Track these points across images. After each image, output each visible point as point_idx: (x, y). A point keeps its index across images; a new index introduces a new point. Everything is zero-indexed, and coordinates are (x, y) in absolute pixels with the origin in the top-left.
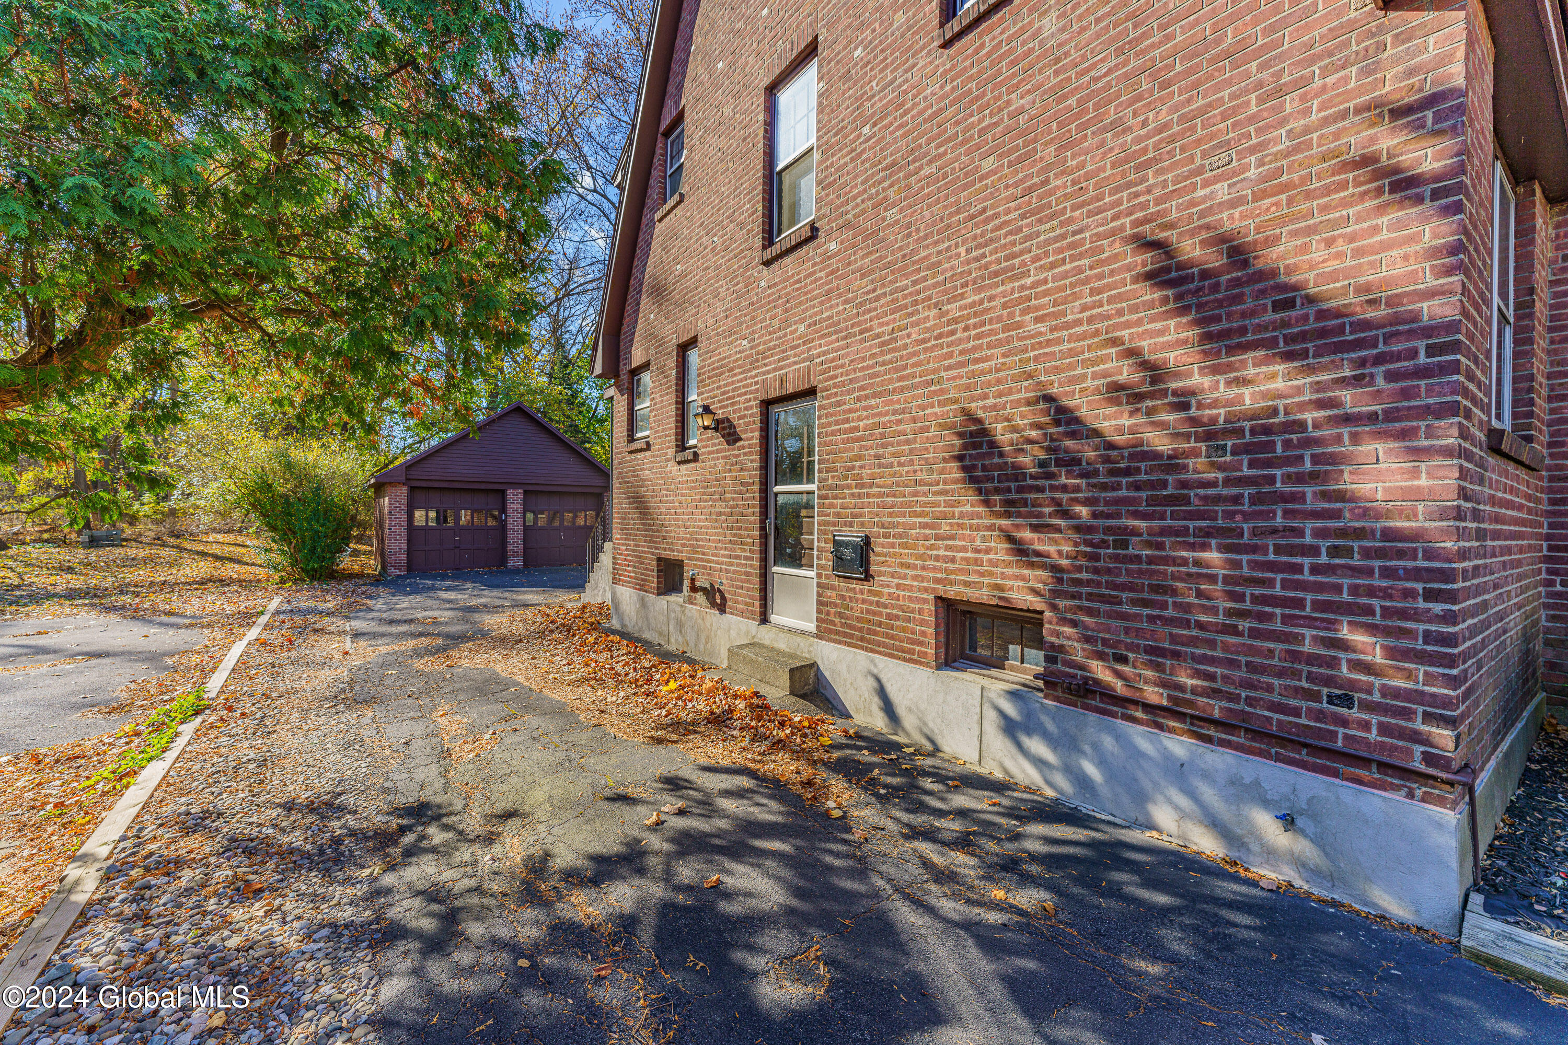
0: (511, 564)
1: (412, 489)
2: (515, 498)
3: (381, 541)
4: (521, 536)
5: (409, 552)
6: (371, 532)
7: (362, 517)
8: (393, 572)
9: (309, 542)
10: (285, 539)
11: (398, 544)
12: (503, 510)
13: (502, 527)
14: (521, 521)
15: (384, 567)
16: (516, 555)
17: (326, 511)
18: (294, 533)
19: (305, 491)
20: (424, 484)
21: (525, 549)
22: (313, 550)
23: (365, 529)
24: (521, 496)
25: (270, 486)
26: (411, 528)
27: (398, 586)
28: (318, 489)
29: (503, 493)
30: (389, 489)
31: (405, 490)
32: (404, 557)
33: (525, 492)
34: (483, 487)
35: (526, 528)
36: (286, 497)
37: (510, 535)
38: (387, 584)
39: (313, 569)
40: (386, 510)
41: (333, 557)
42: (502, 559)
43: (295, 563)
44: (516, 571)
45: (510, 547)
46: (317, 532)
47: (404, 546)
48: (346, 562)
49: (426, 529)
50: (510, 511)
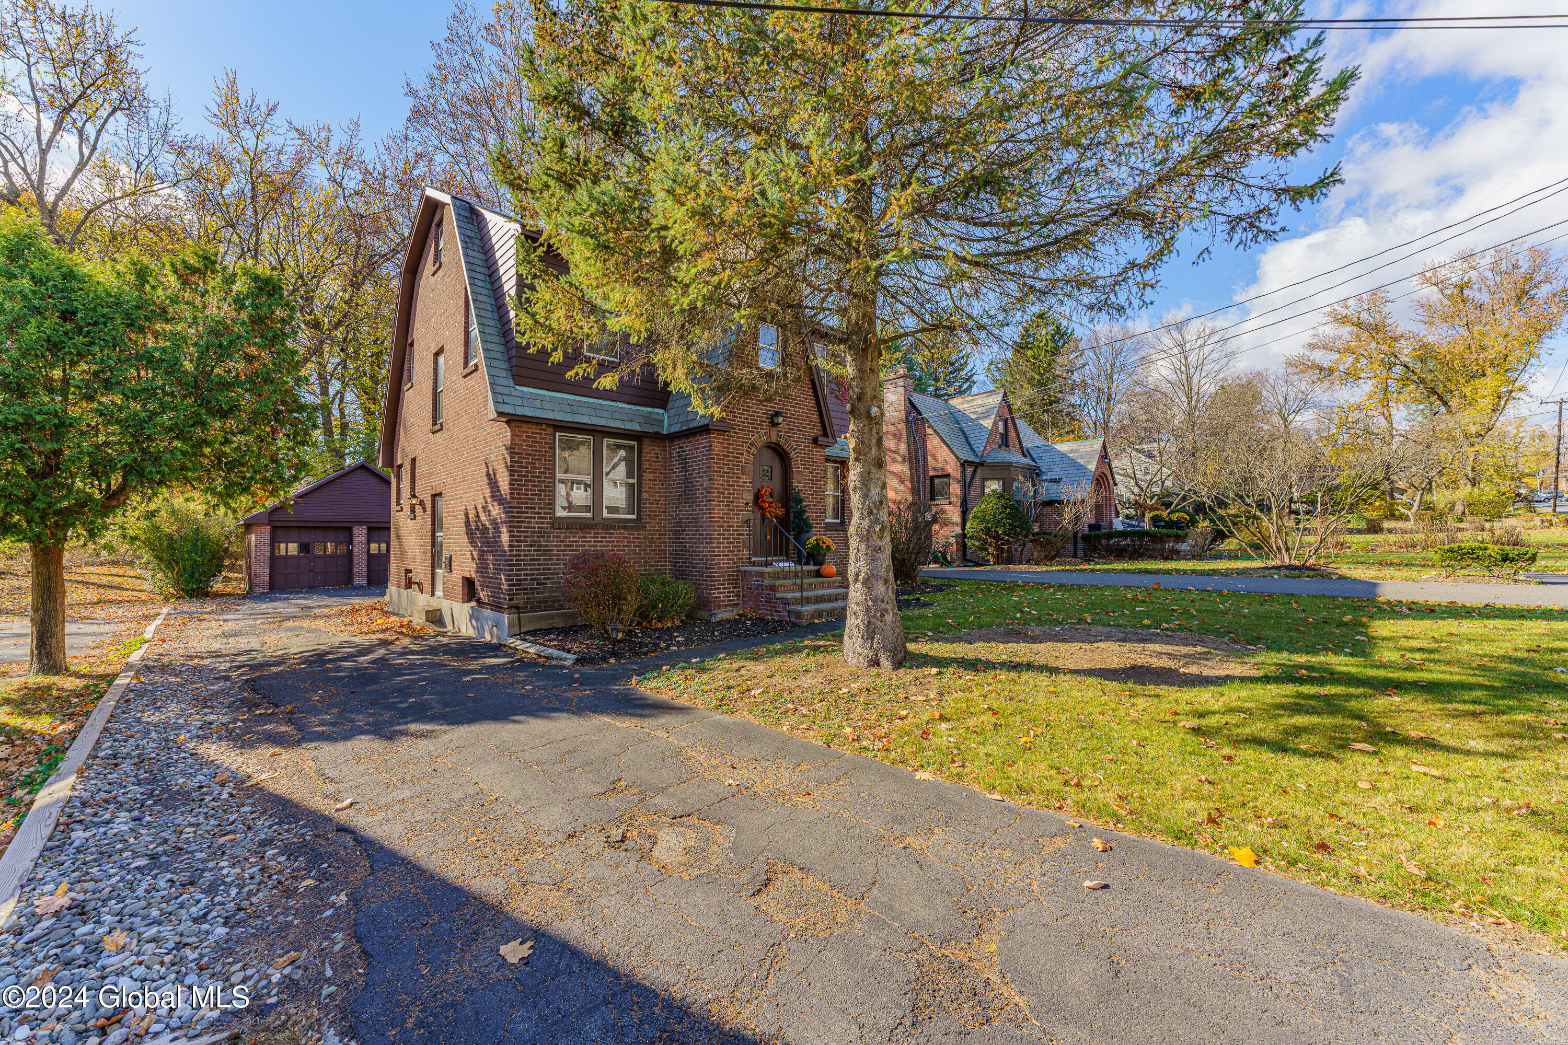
0: (356, 582)
1: (274, 528)
2: (360, 534)
3: (249, 567)
4: (365, 562)
5: (271, 575)
6: (242, 562)
7: (233, 549)
8: (258, 590)
9: (189, 570)
10: (170, 567)
11: (262, 570)
12: (351, 542)
13: (350, 554)
14: (365, 550)
15: (251, 588)
16: (360, 575)
17: (204, 545)
18: (177, 563)
19: (187, 531)
20: (283, 524)
21: (368, 571)
22: (192, 576)
23: (237, 559)
24: (365, 531)
25: (158, 528)
26: (274, 559)
27: (260, 598)
28: (197, 529)
29: (350, 529)
30: (255, 529)
31: (268, 529)
32: (267, 579)
33: (369, 529)
34: (333, 525)
35: (370, 556)
36: (170, 537)
37: (356, 561)
38: (252, 598)
39: (192, 589)
40: (253, 544)
41: (208, 581)
42: (349, 580)
43: (176, 584)
44: (361, 587)
45: (355, 570)
46: (195, 561)
47: (268, 570)
48: (217, 586)
49: (287, 557)
50: (355, 543)
